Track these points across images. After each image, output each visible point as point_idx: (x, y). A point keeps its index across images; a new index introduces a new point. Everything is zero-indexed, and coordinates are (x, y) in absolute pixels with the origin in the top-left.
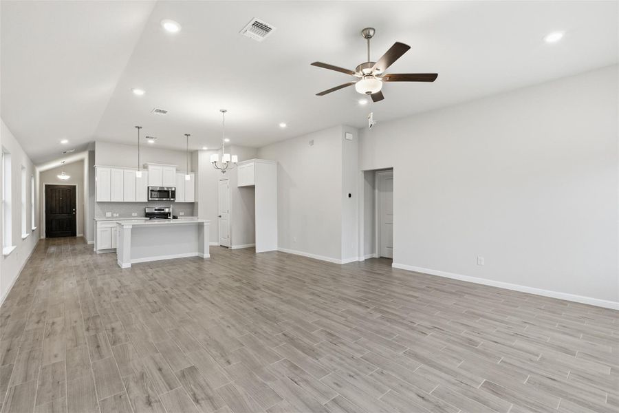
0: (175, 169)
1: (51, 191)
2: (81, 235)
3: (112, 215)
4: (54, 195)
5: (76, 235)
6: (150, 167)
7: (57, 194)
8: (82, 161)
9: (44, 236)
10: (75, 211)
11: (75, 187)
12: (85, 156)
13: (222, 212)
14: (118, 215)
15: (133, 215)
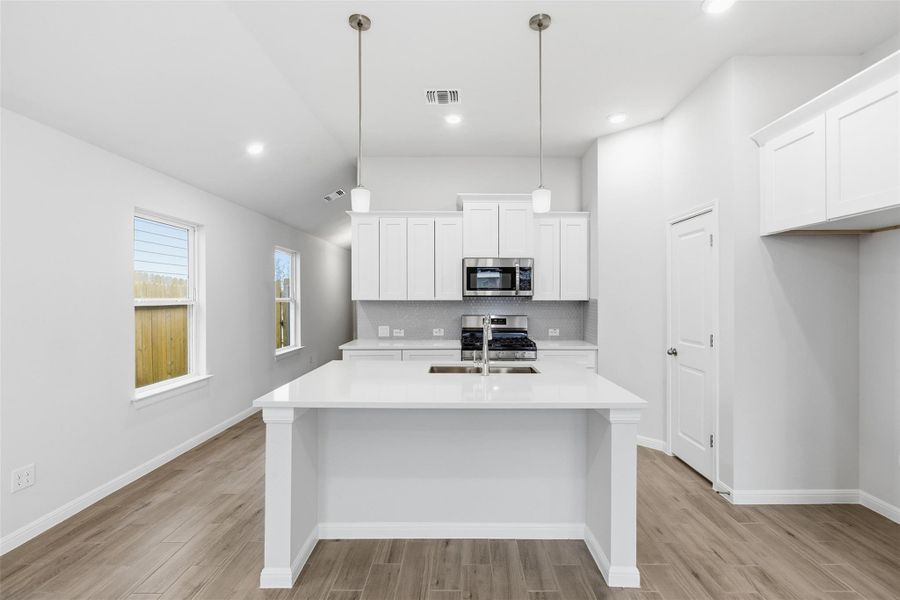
6: (469, 206)
13: (684, 340)
14: (402, 333)
15: (435, 334)
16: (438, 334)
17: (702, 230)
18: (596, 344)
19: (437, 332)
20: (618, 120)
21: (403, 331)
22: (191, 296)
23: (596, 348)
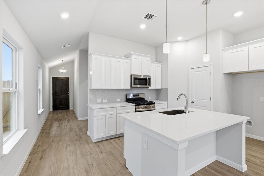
0: (149, 59)
1: (55, 80)
2: (72, 109)
3: (102, 101)
4: (57, 83)
5: (69, 109)
6: (133, 57)
7: (59, 83)
8: (72, 62)
9: (51, 110)
10: (69, 94)
11: (69, 78)
12: (75, 56)
13: (196, 99)
14: (106, 101)
15: (117, 101)
16: (118, 101)
17: (206, 71)
18: (168, 101)
19: (118, 100)
20: (180, 38)
21: (106, 100)
22: (14, 87)
23: (167, 102)
